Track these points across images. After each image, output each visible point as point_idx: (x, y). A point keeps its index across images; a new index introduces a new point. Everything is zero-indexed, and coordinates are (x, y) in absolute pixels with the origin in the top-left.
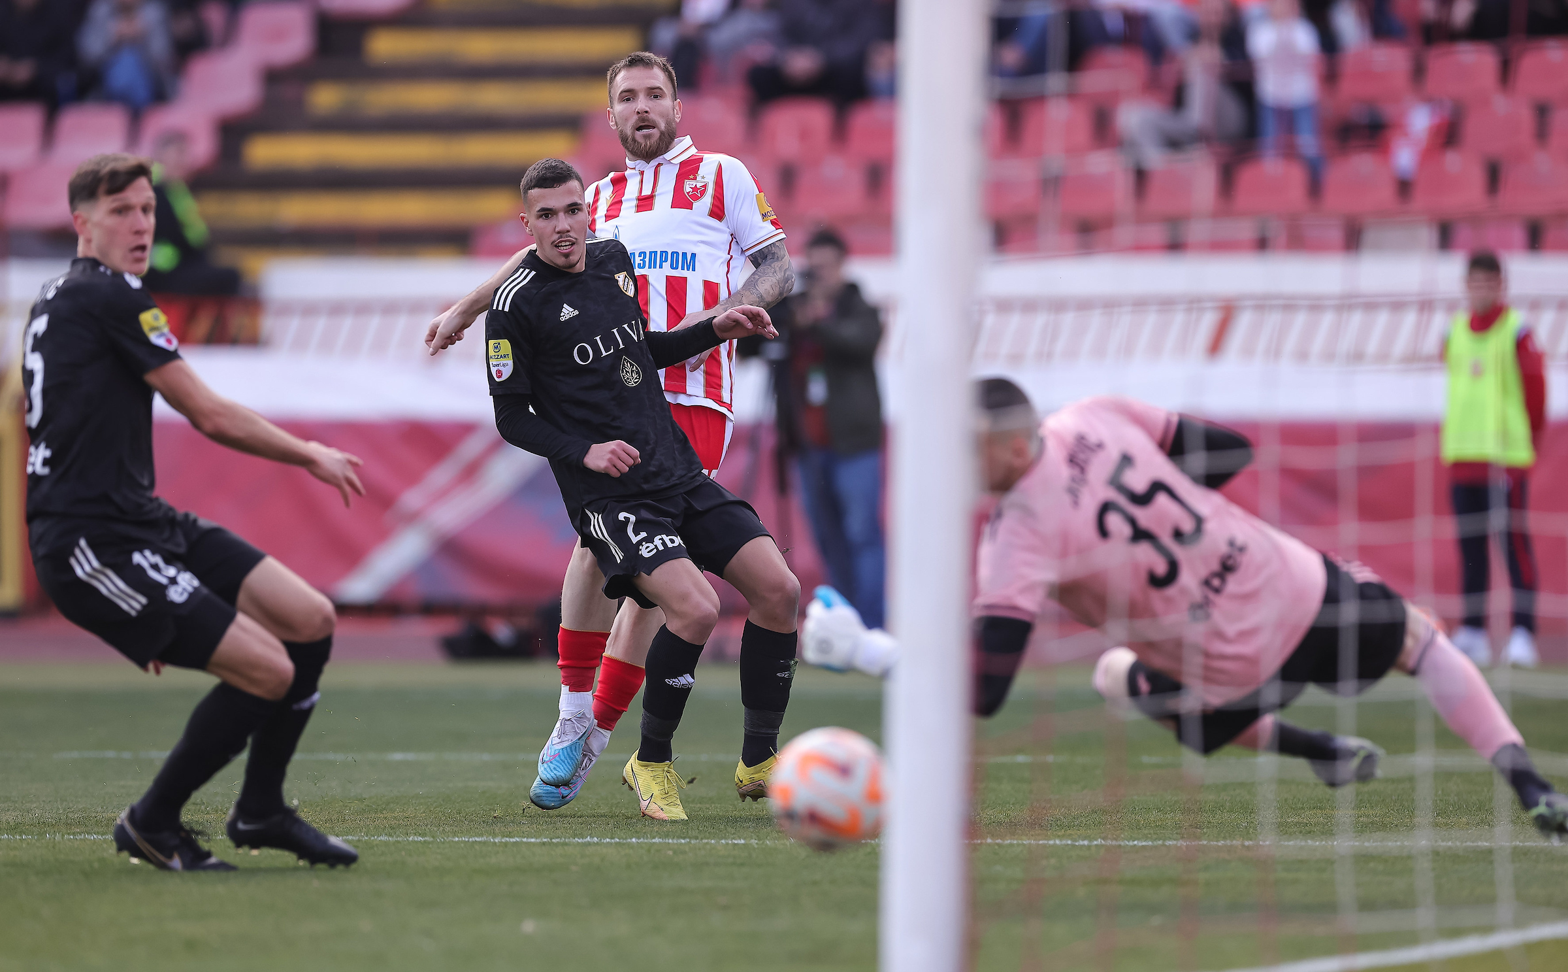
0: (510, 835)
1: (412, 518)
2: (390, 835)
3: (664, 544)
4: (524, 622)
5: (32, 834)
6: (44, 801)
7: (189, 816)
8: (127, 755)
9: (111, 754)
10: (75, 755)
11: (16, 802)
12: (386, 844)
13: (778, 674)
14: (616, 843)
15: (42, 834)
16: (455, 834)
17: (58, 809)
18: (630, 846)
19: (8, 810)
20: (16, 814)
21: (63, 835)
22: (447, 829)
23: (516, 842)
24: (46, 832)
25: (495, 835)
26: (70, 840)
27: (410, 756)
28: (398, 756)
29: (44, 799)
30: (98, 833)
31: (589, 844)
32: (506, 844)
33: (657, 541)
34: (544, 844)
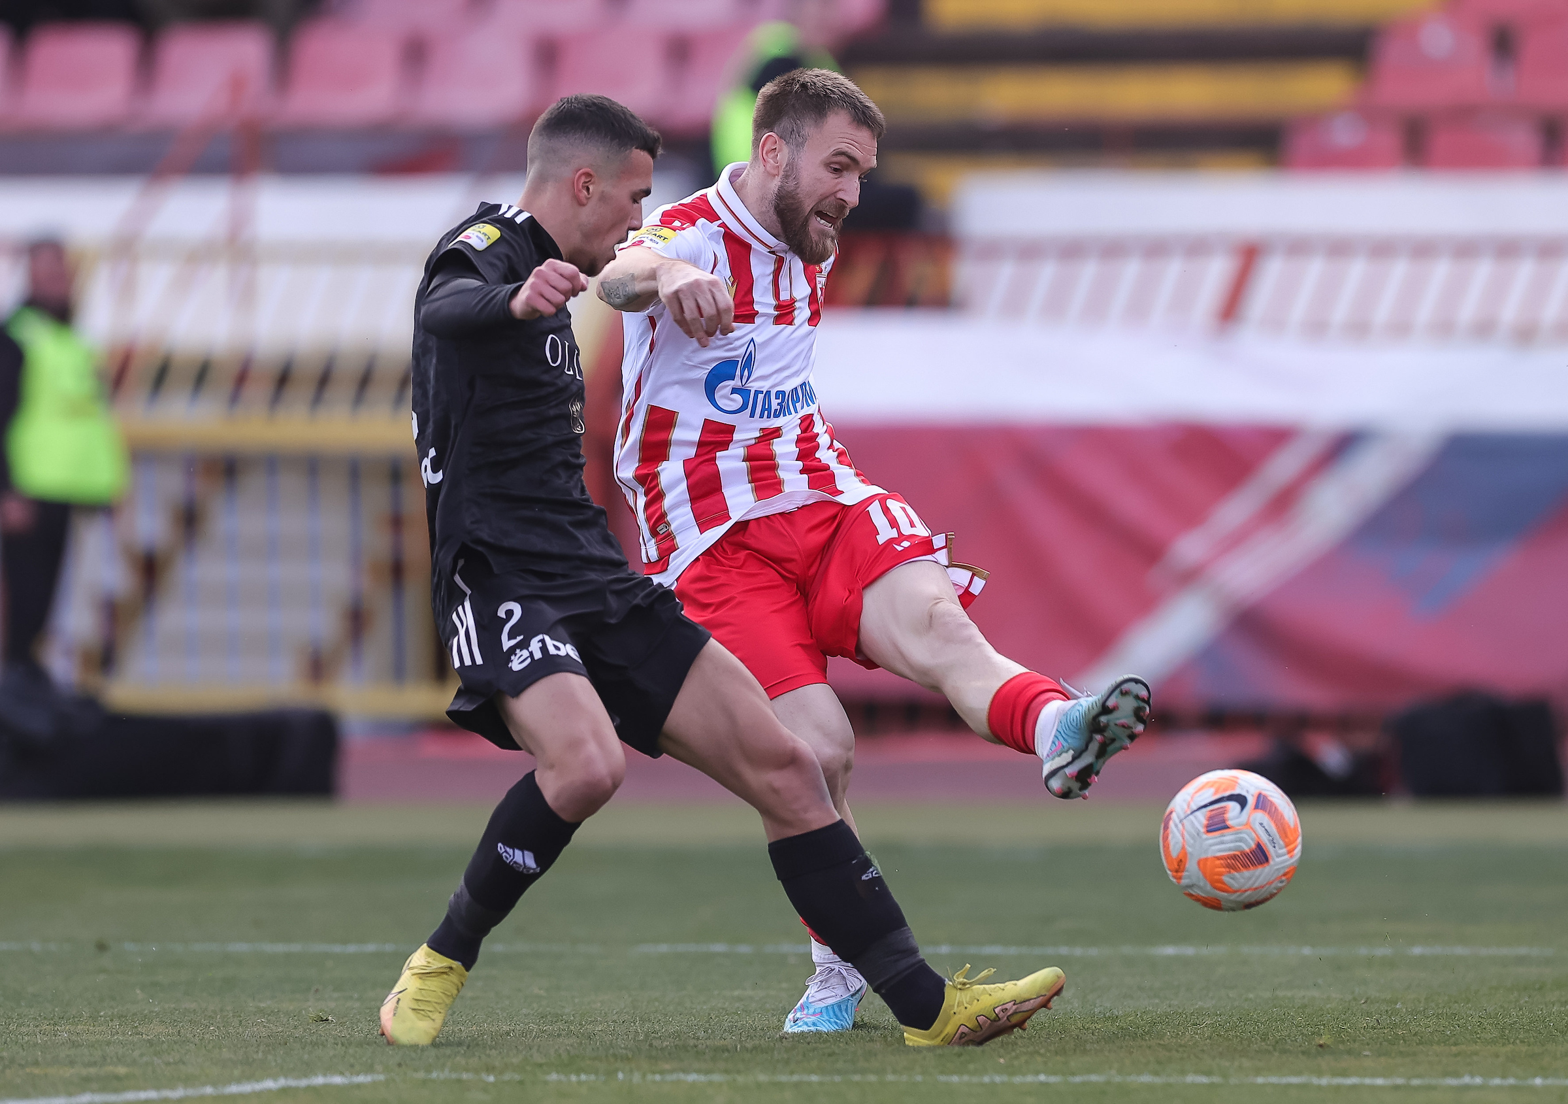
0: (1344, 1073)
1: (1189, 577)
2: (1156, 1073)
3: (544, 649)
4: (1366, 741)
5: (596, 1073)
6: (614, 1021)
7: (841, 1045)
8: (744, 949)
9: (719, 948)
10: (664, 948)
11: (572, 1022)
12: (1150, 1088)
13: (864, 878)
14: (1513, 1088)
15: (611, 1073)
16: (1258, 1072)
17: (636, 1032)
18: (1533, 1090)
19: (559, 1035)
20: (571, 1041)
21: (644, 1076)
22: (1246, 1063)
23: (1354, 1087)
24: (616, 1071)
25: (1320, 1074)
26: (654, 1082)
27: (1189, 951)
28: (1170, 950)
29: (615, 1017)
30: (698, 1071)
31: (1467, 1088)
32: (1338, 1088)
33: (535, 645)
34: (1396, 1088)
